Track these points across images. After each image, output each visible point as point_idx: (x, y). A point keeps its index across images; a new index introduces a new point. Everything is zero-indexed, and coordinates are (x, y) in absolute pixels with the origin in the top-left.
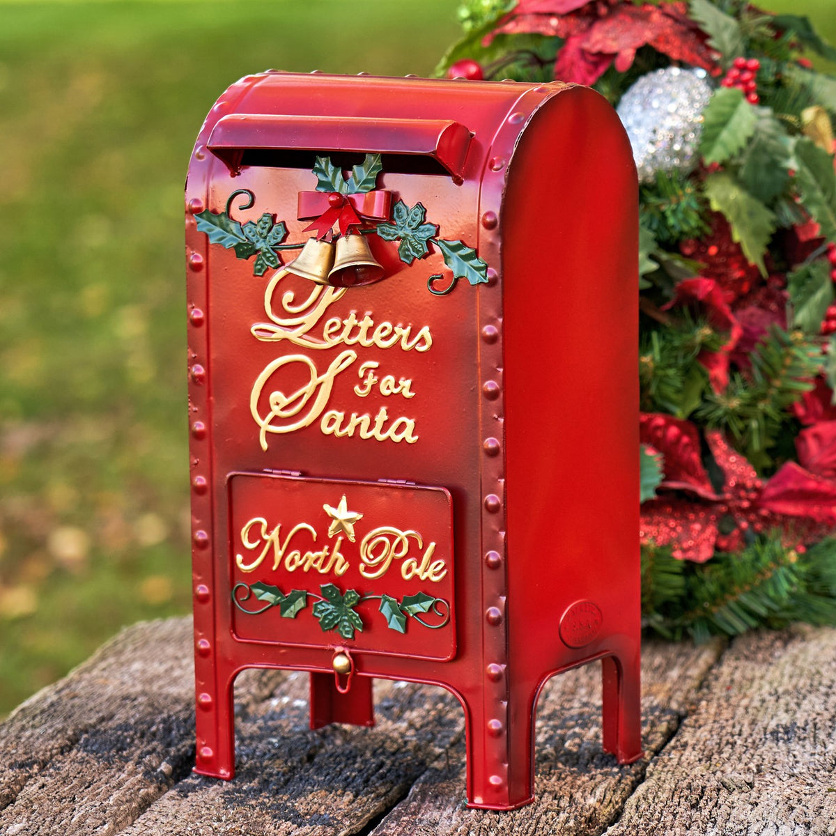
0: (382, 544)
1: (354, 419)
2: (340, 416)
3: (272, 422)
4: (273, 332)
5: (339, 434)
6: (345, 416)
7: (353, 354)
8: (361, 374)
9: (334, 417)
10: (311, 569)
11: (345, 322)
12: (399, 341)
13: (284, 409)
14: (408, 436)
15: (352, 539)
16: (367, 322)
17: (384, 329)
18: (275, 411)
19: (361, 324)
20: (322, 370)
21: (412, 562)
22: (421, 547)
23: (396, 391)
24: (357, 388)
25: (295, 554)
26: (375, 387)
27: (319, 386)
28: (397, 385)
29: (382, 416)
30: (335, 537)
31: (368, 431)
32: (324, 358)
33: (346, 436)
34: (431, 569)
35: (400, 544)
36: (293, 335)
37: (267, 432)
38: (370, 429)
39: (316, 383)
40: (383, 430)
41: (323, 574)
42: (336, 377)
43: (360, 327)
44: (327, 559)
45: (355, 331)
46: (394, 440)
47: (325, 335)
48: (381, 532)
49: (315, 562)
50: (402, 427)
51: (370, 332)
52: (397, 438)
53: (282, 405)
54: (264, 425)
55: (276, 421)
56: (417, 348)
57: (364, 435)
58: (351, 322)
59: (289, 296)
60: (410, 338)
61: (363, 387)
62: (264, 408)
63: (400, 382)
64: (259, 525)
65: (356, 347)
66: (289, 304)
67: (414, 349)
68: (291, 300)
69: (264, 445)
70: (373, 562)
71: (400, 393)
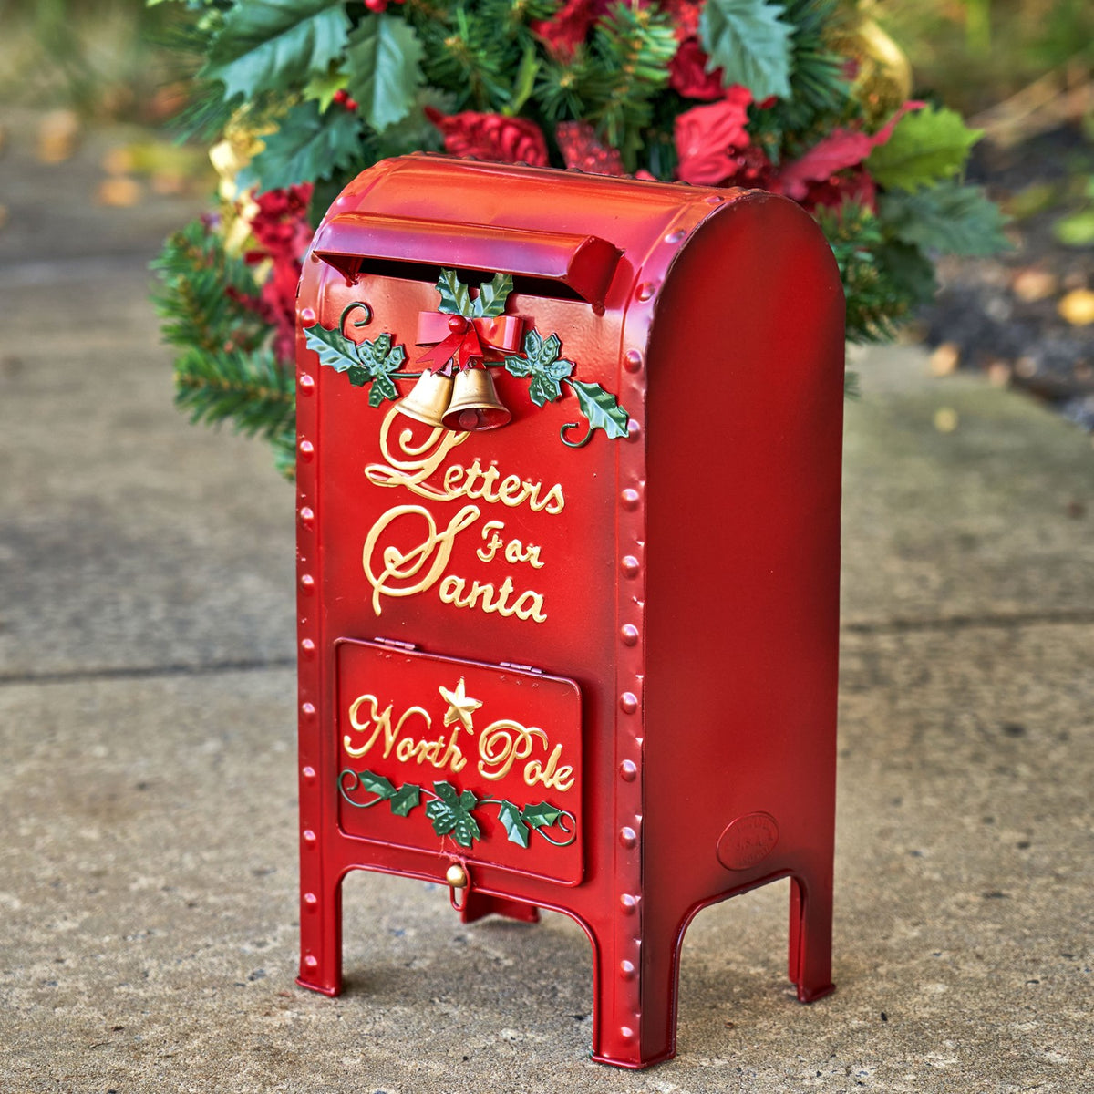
0: (503, 740)
1: (477, 589)
2: (461, 583)
3: (386, 583)
4: (389, 476)
5: (459, 604)
6: (466, 584)
7: (476, 510)
8: (485, 534)
9: (454, 583)
10: (425, 761)
11: (468, 471)
12: (528, 499)
13: (398, 569)
14: (536, 613)
15: (471, 732)
16: (493, 474)
17: (512, 483)
18: (390, 570)
19: (485, 475)
20: (442, 527)
21: (536, 764)
22: (546, 748)
23: (523, 558)
24: (480, 552)
25: (408, 741)
26: (500, 552)
27: (438, 545)
28: (524, 552)
29: (507, 587)
30: (452, 726)
31: (491, 604)
32: (444, 512)
33: (467, 607)
34: (557, 776)
35: (523, 742)
36: (411, 482)
37: (382, 595)
38: (494, 601)
39: (435, 542)
40: (509, 604)
41: (438, 769)
42: (456, 536)
43: (484, 479)
44: (443, 751)
45: (479, 483)
46: (520, 617)
47: (446, 485)
48: (502, 725)
49: (430, 753)
50: (528, 604)
51: (496, 486)
52: (524, 615)
53: (397, 564)
54: (378, 585)
55: (390, 581)
56: (548, 509)
57: (487, 607)
58: (474, 471)
59: (407, 435)
60: (540, 498)
61: (487, 551)
62: (378, 566)
63: (528, 548)
64: (367, 704)
65: (480, 502)
66: (407, 444)
67: (544, 510)
68: (409, 439)
69: (378, 609)
70: (493, 760)
71: (527, 562)
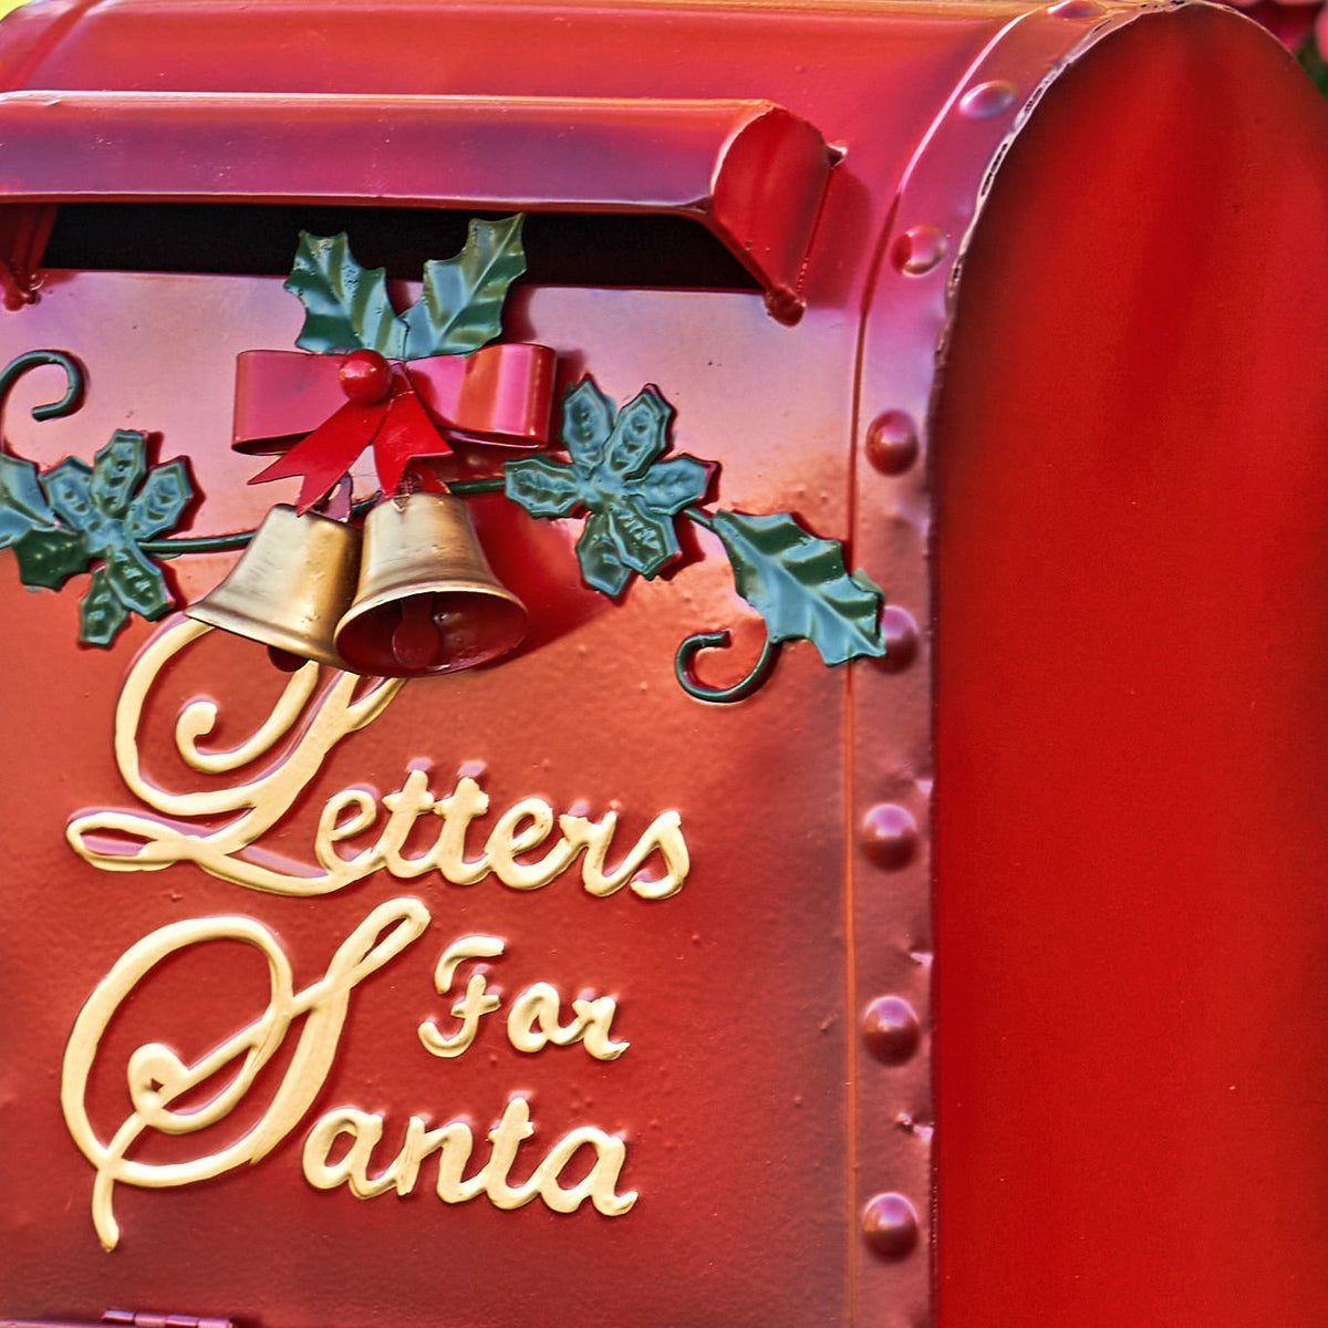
1: (418, 1136)
2: (368, 1125)
3: (132, 1153)
4: (143, 840)
5: (364, 1187)
6: (386, 1126)
7: (416, 911)
8: (444, 978)
9: (349, 1129)
11: (392, 800)
12: (576, 862)
13: (175, 1105)
14: (603, 1191)
16: (469, 799)
17: (526, 821)
18: (149, 1110)
19: (446, 806)
20: (309, 969)
23: (562, 1036)
24: (428, 1029)
26: (492, 1024)
27: (298, 1023)
28: (566, 1015)
29: (514, 1123)
31: (466, 1175)
32: (316, 926)
33: (389, 1194)
36: (215, 850)
37: (119, 1185)
38: (470, 1170)
39: (290, 1015)
40: (519, 1173)
42: (357, 992)
43: (442, 818)
45: (425, 829)
46: (554, 1205)
47: (323, 847)
50: (584, 1157)
51: (477, 833)
52: (565, 1200)
53: (171, 1091)
54: (109, 1160)
55: (149, 1145)
56: (639, 886)
57: (452, 1188)
58: (410, 799)
59: (199, 714)
60: (614, 853)
61: (450, 1023)
62: (108, 1100)
63: (579, 1005)
65: (430, 883)
66: (202, 741)
67: (626, 889)
68: (207, 725)
69: (109, 1229)
71: (576, 1044)
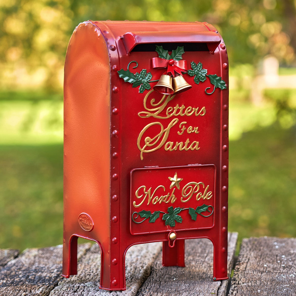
0: (190, 189)
1: (177, 144)
2: (172, 143)
3: (145, 149)
4: (147, 114)
5: (171, 150)
6: (174, 143)
7: (176, 120)
8: (180, 127)
9: (169, 144)
10: (162, 202)
11: (174, 108)
12: (194, 113)
13: (150, 143)
14: (197, 148)
15: (179, 188)
16: (183, 107)
17: (189, 109)
18: (147, 144)
19: (180, 108)
20: (165, 127)
21: (200, 194)
22: (204, 188)
23: (193, 131)
24: (178, 132)
25: (156, 197)
26: (185, 131)
27: (164, 133)
28: (193, 129)
29: (188, 141)
30: (173, 189)
31: (182, 148)
32: (166, 123)
33: (174, 150)
34: (208, 195)
35: (197, 188)
36: (155, 115)
37: (143, 153)
38: (183, 147)
39: (163, 132)
40: (188, 147)
41: (167, 203)
42: (171, 129)
43: (180, 109)
44: (169, 197)
45: (178, 111)
46: (192, 150)
47: (167, 113)
48: (189, 184)
49: (164, 199)
50: (195, 144)
51: (184, 111)
52: (193, 149)
54: (142, 150)
55: (147, 148)
57: (181, 149)
58: (176, 108)
60: (198, 113)
61: (181, 132)
62: (143, 143)
64: (143, 188)
65: (179, 117)
66: (154, 103)
67: (199, 115)
68: (154, 101)
69: (142, 158)
70: (186, 196)
71: (194, 132)
